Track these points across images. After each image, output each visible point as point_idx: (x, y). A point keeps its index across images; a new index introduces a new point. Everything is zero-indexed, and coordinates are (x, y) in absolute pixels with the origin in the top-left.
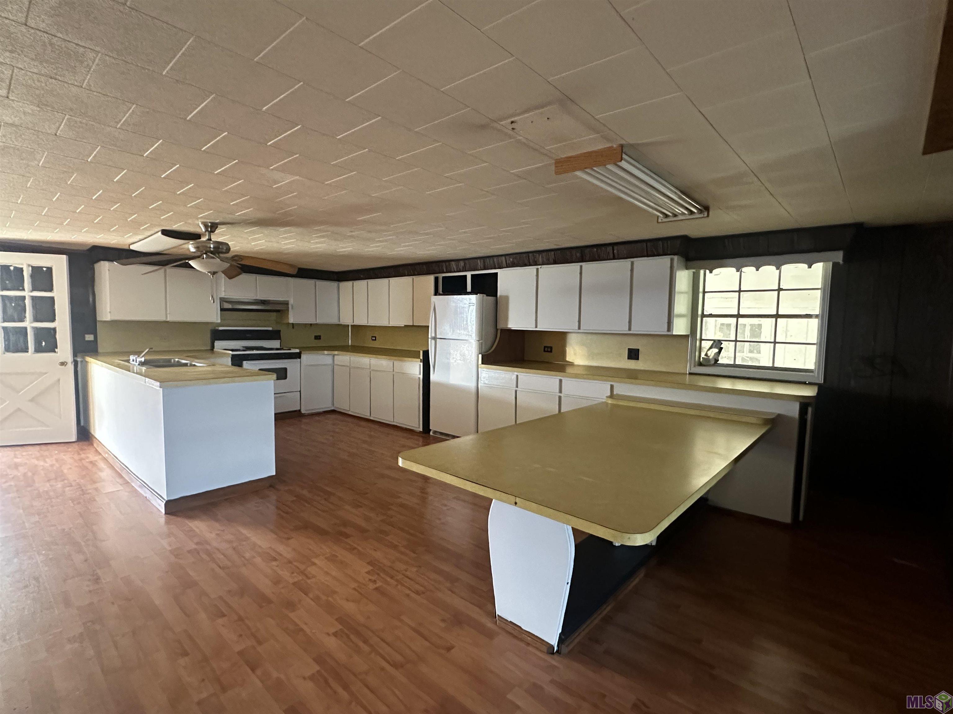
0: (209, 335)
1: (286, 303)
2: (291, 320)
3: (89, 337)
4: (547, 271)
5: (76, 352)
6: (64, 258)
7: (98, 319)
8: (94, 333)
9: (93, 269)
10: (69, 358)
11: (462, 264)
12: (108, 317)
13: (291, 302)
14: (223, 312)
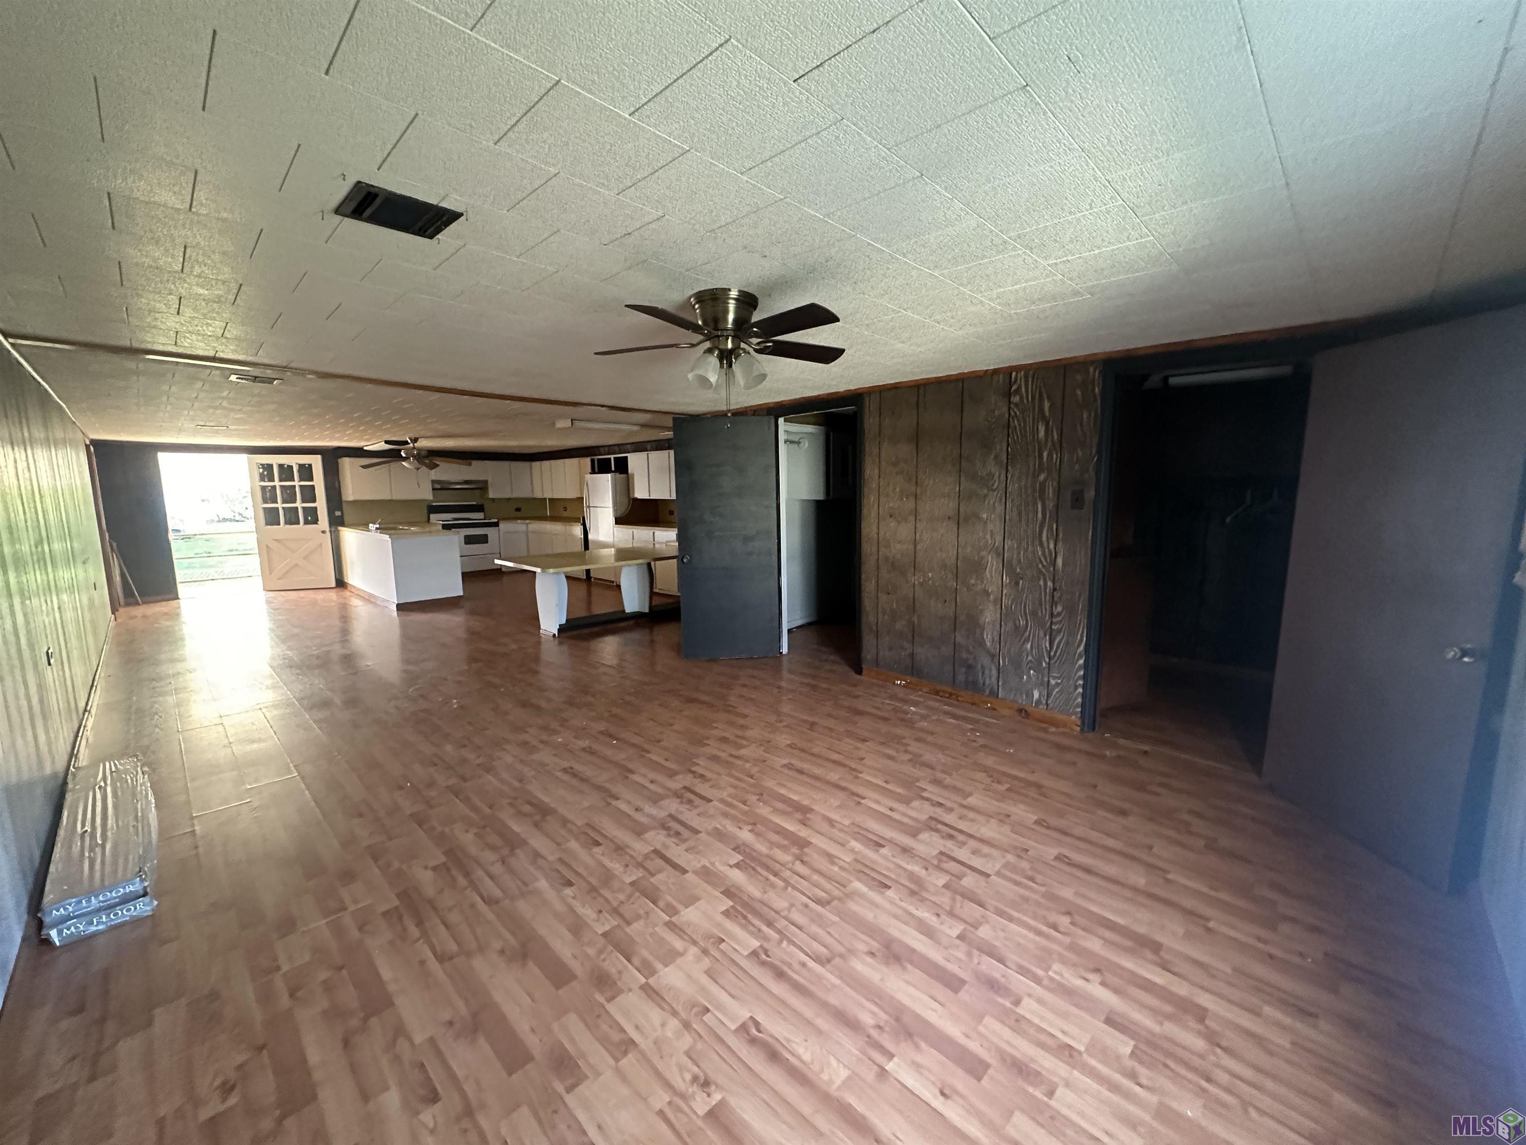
0: (425, 511)
1: (486, 482)
2: (491, 496)
3: (338, 513)
4: (654, 455)
5: (331, 524)
6: (319, 457)
7: (344, 498)
8: (341, 510)
9: (338, 463)
10: (327, 529)
11: (607, 449)
12: (351, 498)
13: (490, 481)
14: (436, 492)
